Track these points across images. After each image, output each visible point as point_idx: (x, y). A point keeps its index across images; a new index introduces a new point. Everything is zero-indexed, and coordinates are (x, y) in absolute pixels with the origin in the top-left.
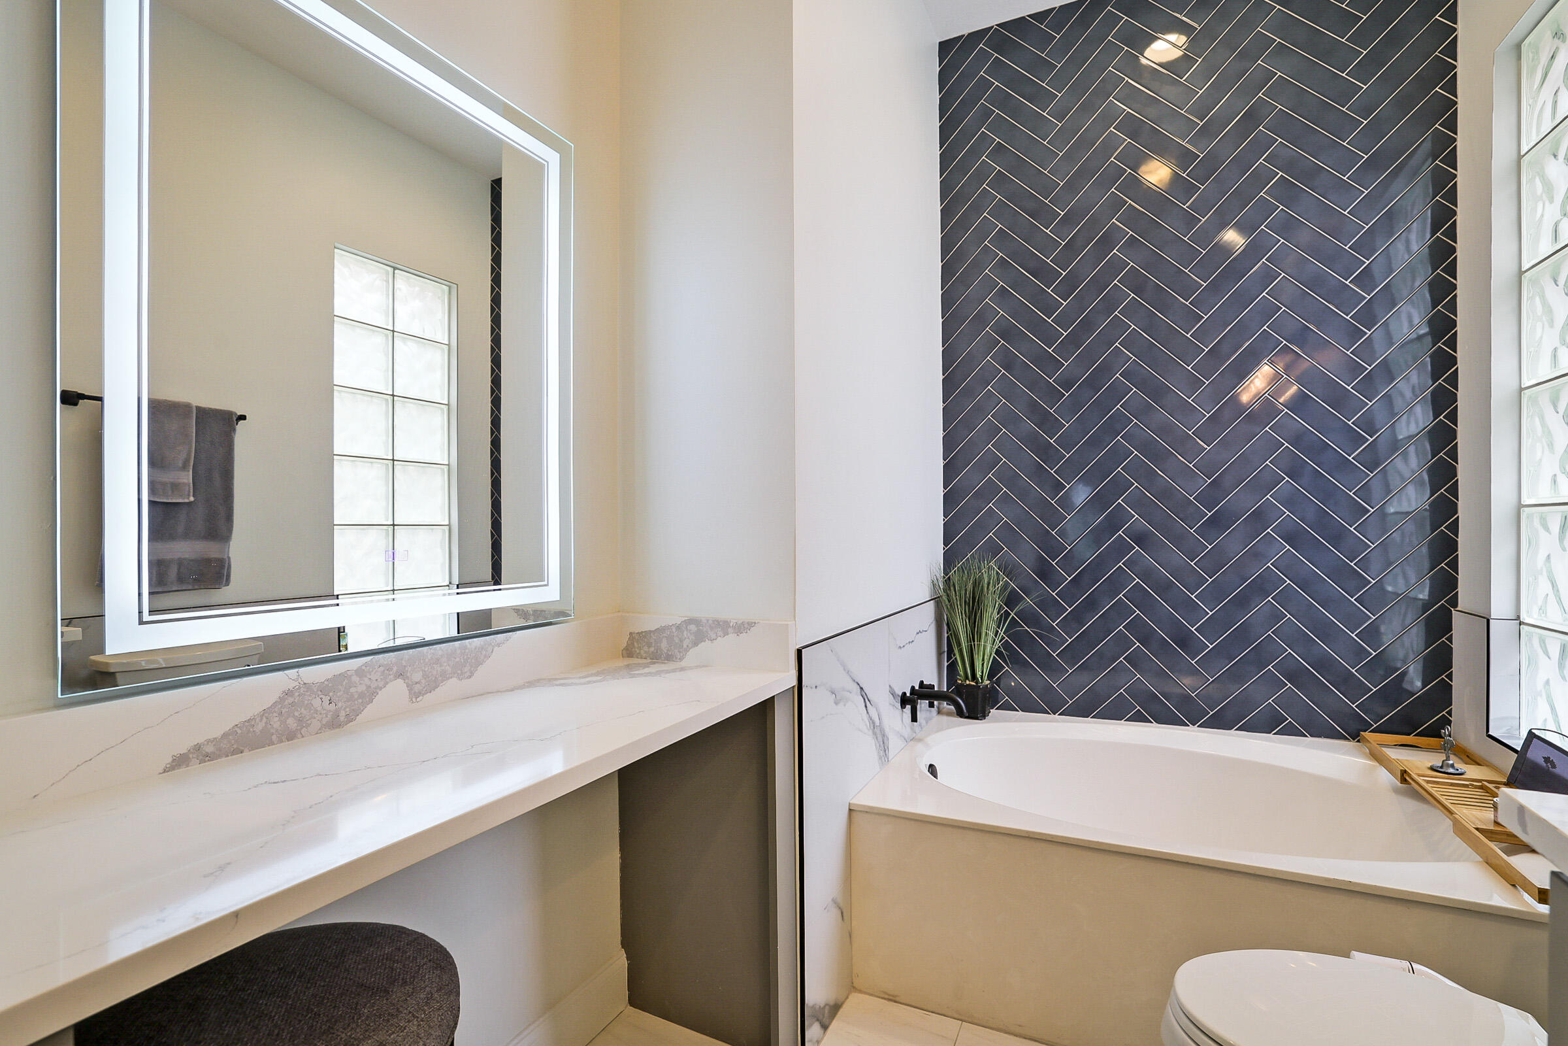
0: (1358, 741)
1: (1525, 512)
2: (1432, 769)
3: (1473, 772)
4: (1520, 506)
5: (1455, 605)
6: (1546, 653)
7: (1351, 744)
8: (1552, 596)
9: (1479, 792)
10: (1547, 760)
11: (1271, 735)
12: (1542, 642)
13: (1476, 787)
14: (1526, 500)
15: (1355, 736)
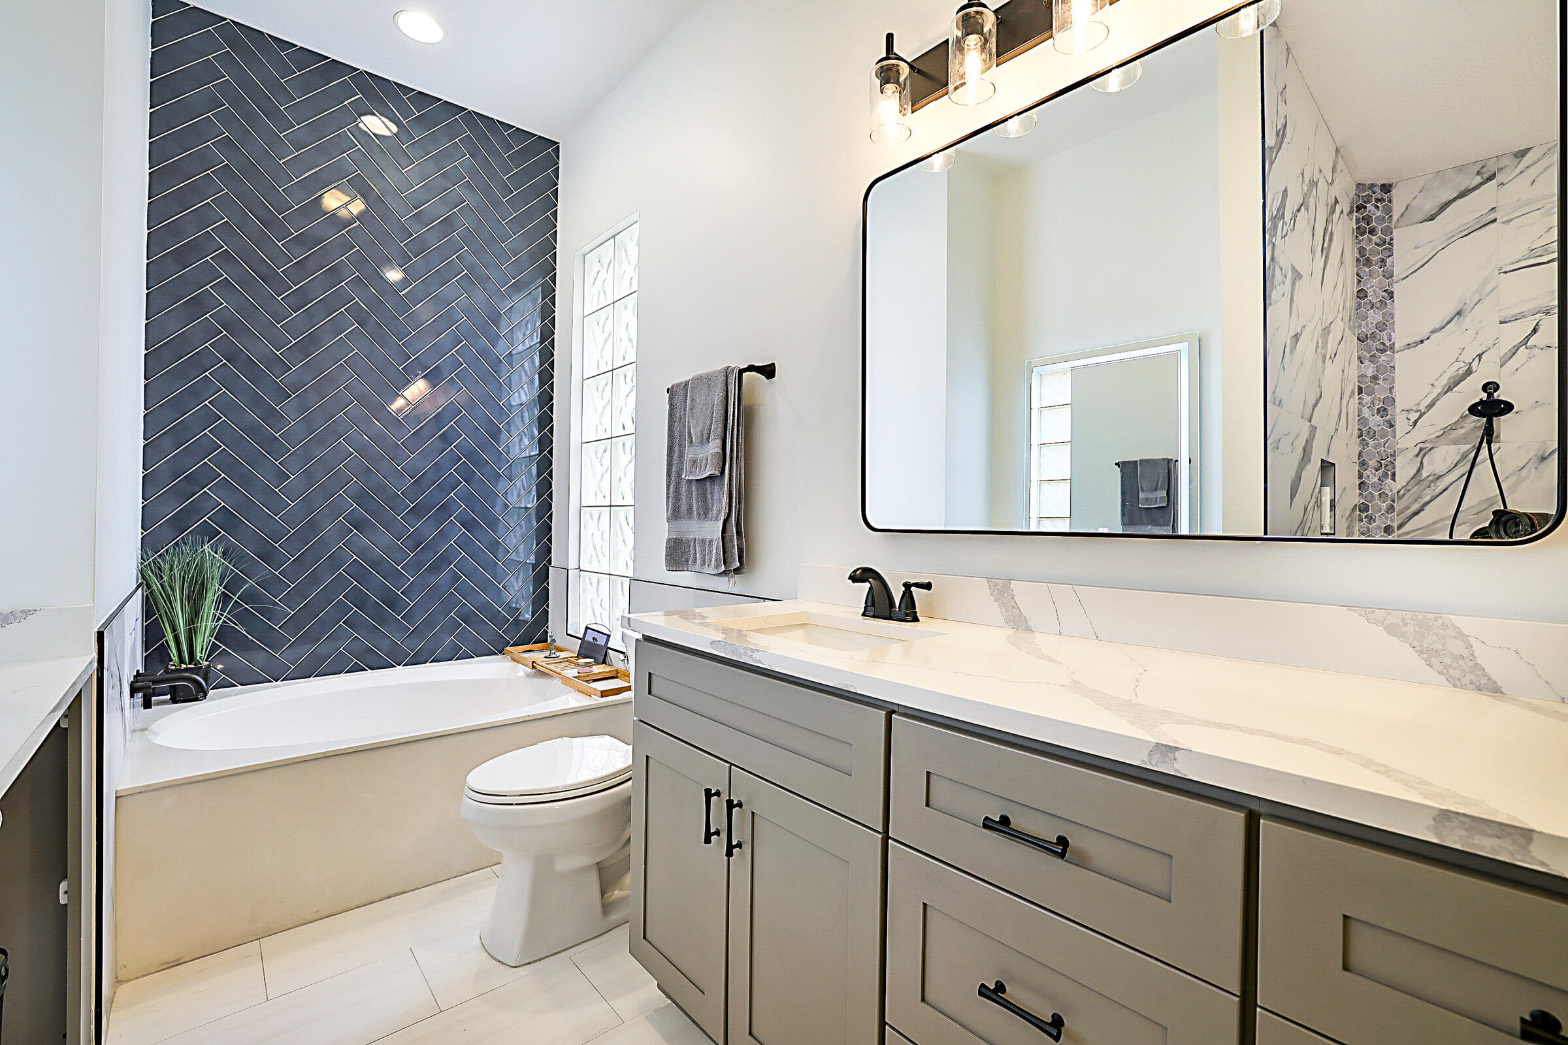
0: (503, 654)
1: (583, 509)
2: (546, 657)
3: (562, 655)
4: (581, 507)
5: (550, 564)
6: (591, 584)
7: (500, 656)
8: (594, 557)
9: (567, 664)
10: (594, 638)
11: (452, 661)
12: (590, 579)
13: (566, 662)
14: (582, 505)
15: (501, 652)
